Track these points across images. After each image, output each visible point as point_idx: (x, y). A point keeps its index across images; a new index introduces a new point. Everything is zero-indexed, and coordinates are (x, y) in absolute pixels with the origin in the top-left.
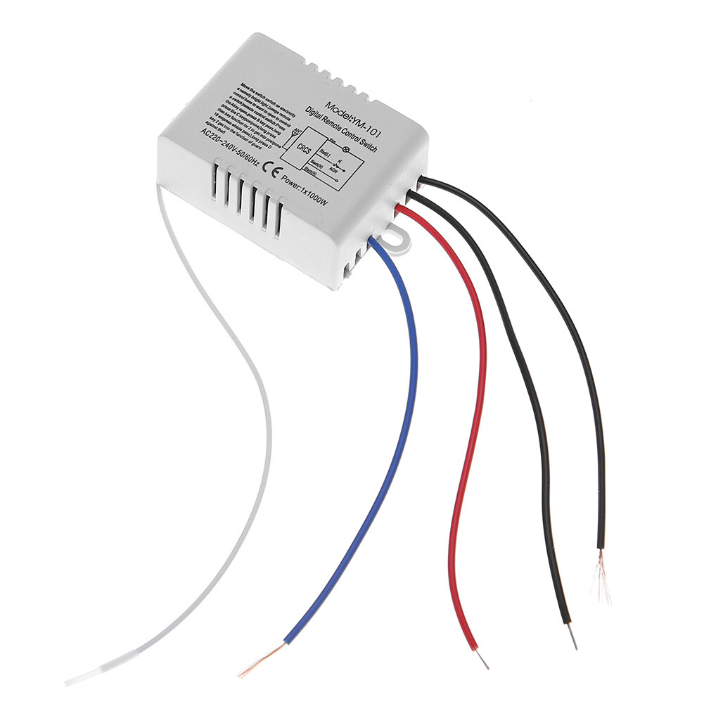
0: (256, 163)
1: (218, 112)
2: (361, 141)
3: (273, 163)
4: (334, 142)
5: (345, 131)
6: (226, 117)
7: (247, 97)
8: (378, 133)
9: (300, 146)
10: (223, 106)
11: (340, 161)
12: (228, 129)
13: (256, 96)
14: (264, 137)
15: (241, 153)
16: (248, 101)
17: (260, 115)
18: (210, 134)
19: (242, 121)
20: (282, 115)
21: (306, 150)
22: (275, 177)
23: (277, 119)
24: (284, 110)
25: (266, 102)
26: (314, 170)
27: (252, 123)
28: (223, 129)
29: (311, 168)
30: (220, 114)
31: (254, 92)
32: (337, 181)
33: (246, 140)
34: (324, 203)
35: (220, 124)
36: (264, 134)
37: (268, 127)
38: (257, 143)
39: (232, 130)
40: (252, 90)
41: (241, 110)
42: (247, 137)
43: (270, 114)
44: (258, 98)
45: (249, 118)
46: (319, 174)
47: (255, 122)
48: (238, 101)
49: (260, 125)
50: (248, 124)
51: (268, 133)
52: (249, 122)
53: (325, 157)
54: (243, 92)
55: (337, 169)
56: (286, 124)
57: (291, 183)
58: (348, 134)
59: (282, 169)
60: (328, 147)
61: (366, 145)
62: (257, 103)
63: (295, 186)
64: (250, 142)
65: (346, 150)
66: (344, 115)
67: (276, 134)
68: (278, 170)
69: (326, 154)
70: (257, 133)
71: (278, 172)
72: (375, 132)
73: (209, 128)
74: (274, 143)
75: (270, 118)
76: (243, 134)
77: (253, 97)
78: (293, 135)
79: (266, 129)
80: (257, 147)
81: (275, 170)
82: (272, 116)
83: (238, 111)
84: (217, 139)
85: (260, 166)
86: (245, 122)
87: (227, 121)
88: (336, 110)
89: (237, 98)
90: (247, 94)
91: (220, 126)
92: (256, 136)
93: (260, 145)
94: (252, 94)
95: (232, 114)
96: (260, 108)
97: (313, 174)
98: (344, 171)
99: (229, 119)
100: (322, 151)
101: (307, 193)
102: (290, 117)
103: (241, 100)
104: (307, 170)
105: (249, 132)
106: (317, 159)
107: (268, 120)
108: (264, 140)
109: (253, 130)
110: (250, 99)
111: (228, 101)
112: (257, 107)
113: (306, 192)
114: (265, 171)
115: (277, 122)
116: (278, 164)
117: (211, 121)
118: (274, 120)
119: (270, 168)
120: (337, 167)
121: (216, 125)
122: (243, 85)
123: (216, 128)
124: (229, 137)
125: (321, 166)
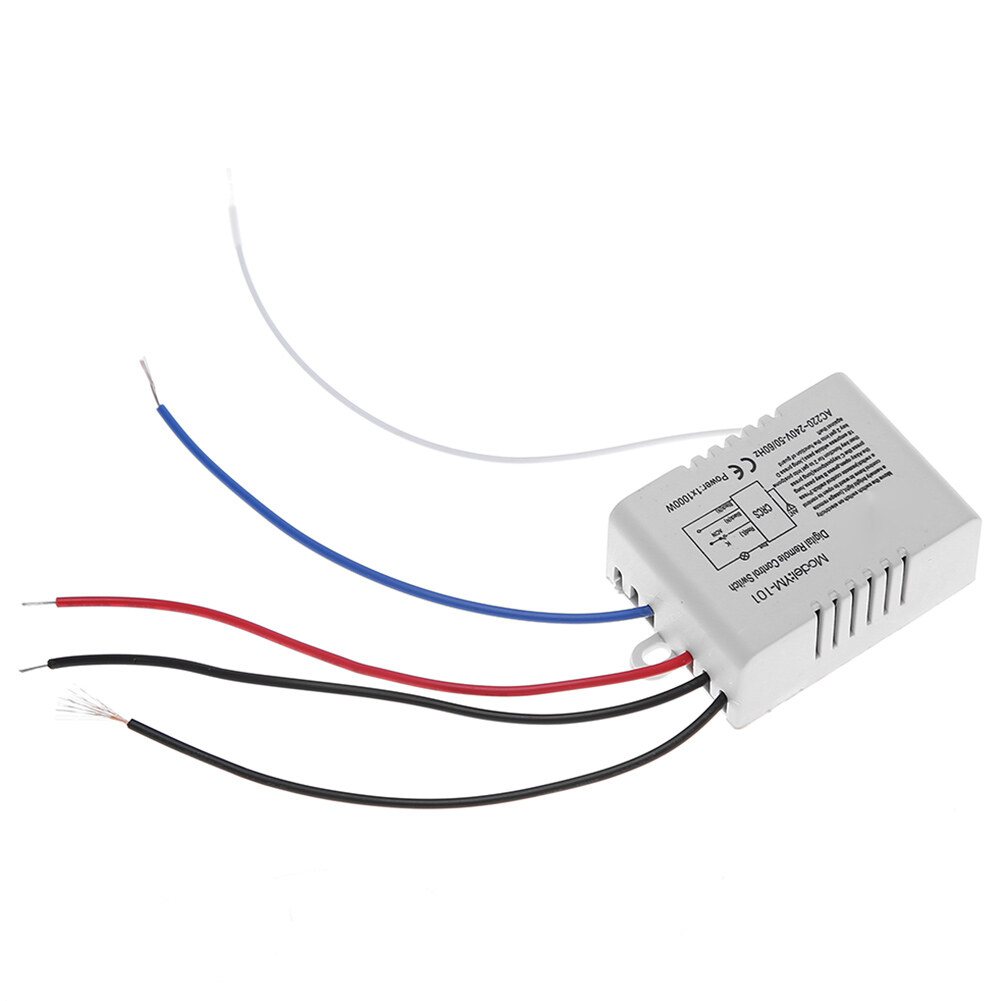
0: (759, 453)
1: (853, 436)
2: (753, 576)
3: (752, 471)
4: (761, 546)
5: (775, 563)
6: (843, 441)
7: (868, 472)
8: (759, 599)
9: (768, 508)
10: (862, 443)
11: (729, 544)
12: (823, 439)
13: (866, 483)
14: (795, 473)
15: (779, 442)
16: (861, 472)
17: (834, 479)
18: (820, 418)
19: (830, 457)
20: (826, 502)
21: (760, 513)
22: (730, 467)
23: (820, 496)
24: (833, 507)
25: (852, 491)
26: (725, 512)
27: (823, 466)
28: (824, 434)
29: (729, 510)
30: (850, 437)
31: (873, 482)
32: (699, 531)
33: (799, 453)
34: (670, 508)
35: (834, 432)
36: (801, 475)
37: (811, 483)
38: (789, 463)
39: (819, 442)
40: (877, 481)
41: (848, 461)
42: (804, 455)
43: (831, 489)
44: (862, 485)
45: (833, 465)
46: (716, 515)
47: (825, 470)
48: (864, 461)
49: (817, 474)
50: (823, 462)
51: (801, 479)
52: (827, 464)
53: (741, 530)
54: (878, 470)
55: (717, 538)
56: (809, 503)
57: (713, 482)
58: (769, 566)
59: (739, 478)
60: (755, 538)
61: (744, 580)
62: (854, 480)
63: (708, 485)
64: (794, 456)
65: (745, 556)
66: (801, 571)
67: (797, 487)
68: (739, 474)
69: (746, 532)
70: (805, 468)
71: (735, 472)
72: (761, 596)
73: (831, 420)
74: (782, 481)
75: (825, 488)
76: (809, 452)
77: (865, 479)
78: (788, 505)
79: (809, 479)
80: (784, 462)
81: (739, 470)
82: (827, 492)
83: (848, 456)
84: (811, 423)
85: (753, 457)
86: (827, 459)
87: (836, 441)
88: (813, 564)
89: (869, 462)
90: (872, 474)
91: (830, 431)
92: (802, 465)
93: (786, 466)
94: (870, 480)
95: (846, 449)
96: (844, 481)
97: (719, 509)
98: (712, 544)
99: (838, 444)
100: (752, 529)
101: (692, 495)
102: (819, 510)
103: (864, 465)
104: (728, 504)
105: (811, 460)
106: (740, 521)
107: (822, 485)
108: (791, 471)
109: (811, 464)
110: (863, 475)
111: (868, 450)
112: (848, 479)
113: (695, 494)
114: (742, 460)
115: (816, 494)
116: (749, 477)
117: (842, 423)
118: (820, 492)
119: (746, 466)
120: (720, 539)
121: (834, 428)
122: (889, 474)
123: (830, 426)
124: (810, 436)
125: (728, 521)
